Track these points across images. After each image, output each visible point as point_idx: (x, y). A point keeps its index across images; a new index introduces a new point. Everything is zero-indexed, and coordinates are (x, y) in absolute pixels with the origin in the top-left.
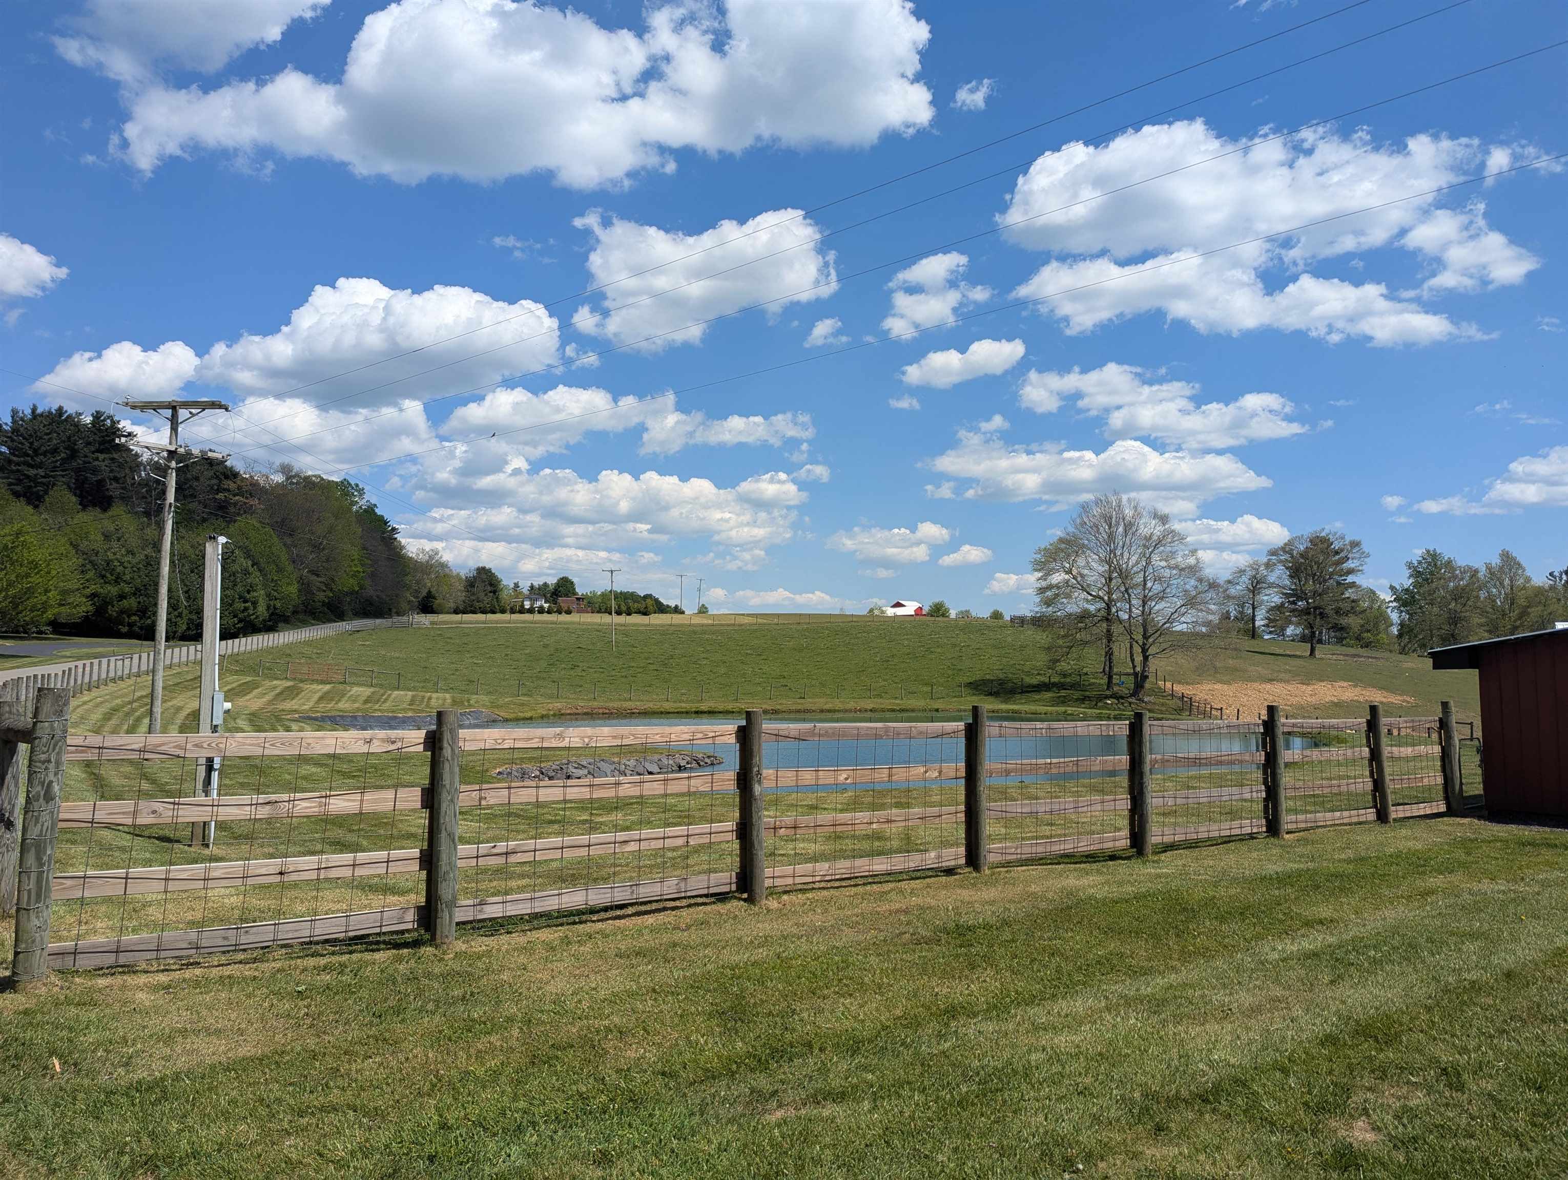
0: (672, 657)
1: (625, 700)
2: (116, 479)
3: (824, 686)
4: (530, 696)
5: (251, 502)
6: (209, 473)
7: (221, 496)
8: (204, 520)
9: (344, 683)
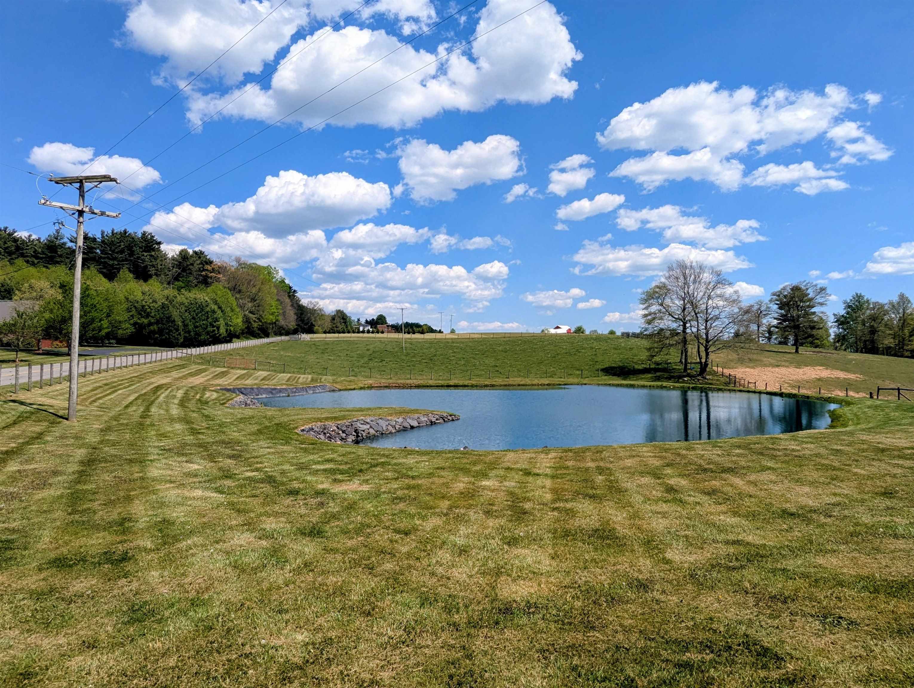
0: (435, 355)
1: (408, 379)
2: (153, 266)
3: (520, 371)
4: (355, 376)
5: (219, 276)
6: (198, 262)
7: (204, 273)
8: (196, 286)
9: (255, 369)
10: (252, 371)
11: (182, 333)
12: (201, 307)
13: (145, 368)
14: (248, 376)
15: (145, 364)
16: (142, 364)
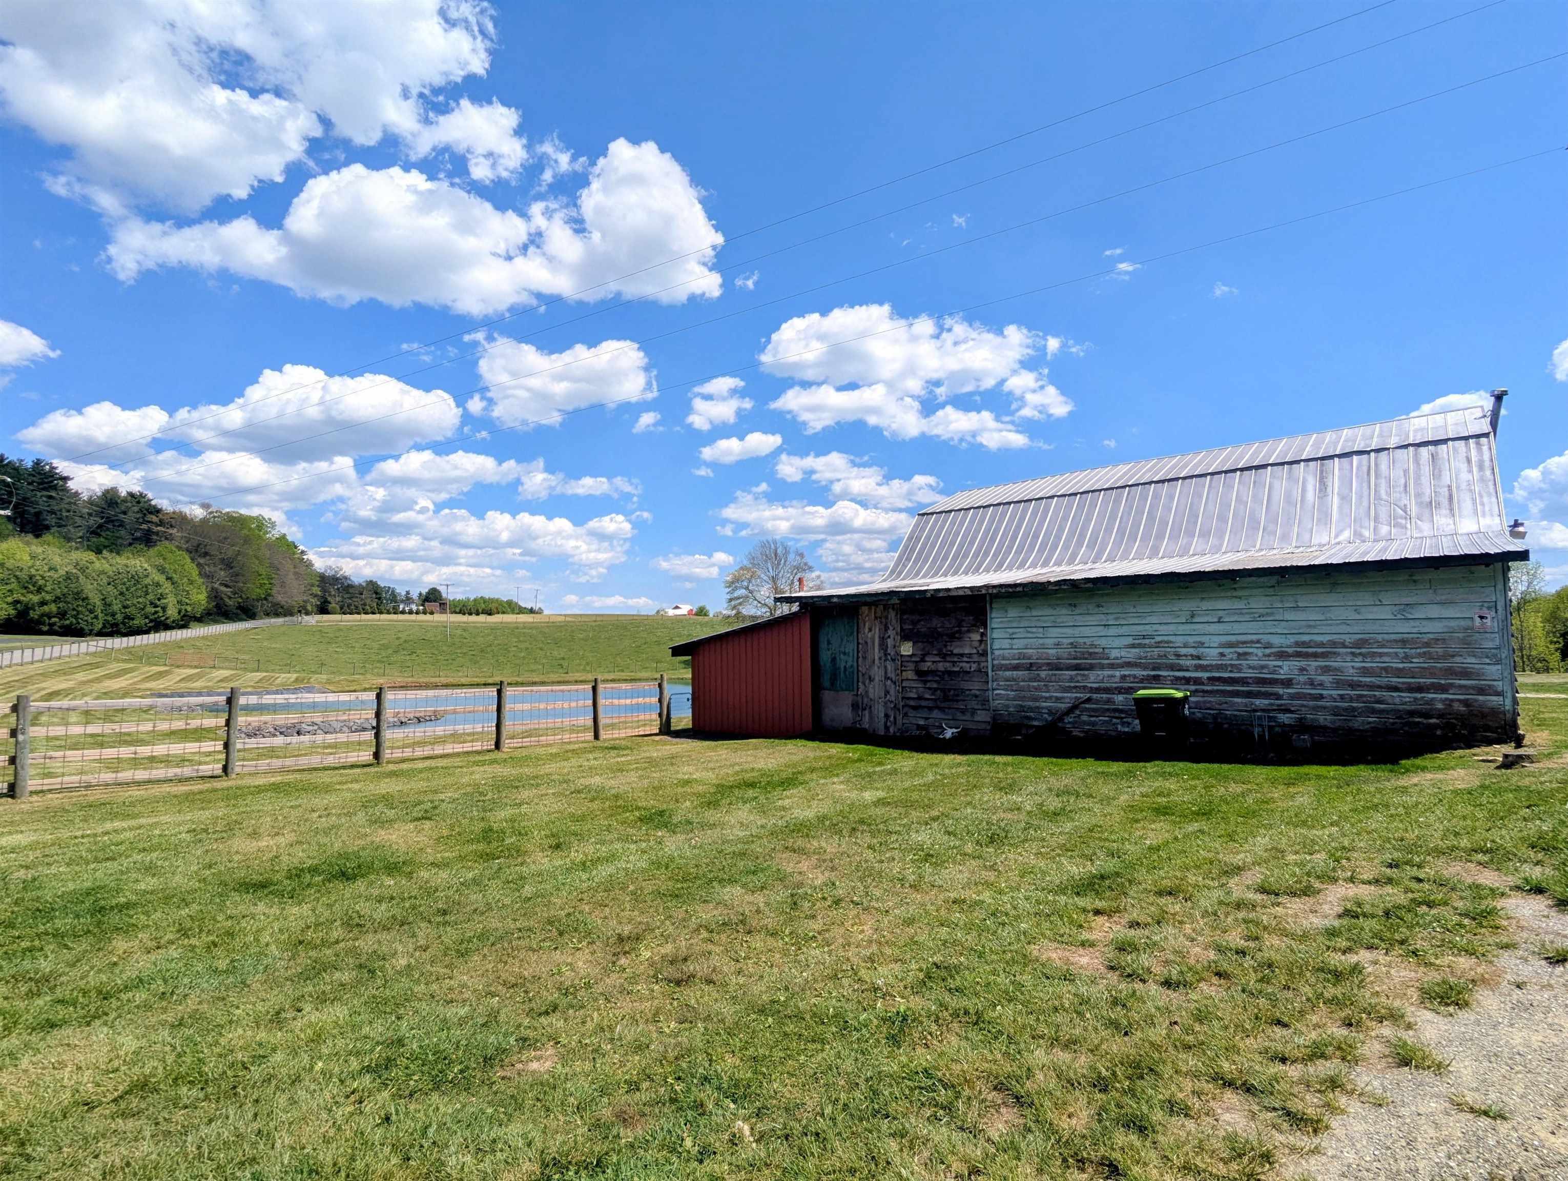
4: (363, 674)
5: (171, 531)
6: (136, 509)
7: (144, 526)
8: (130, 544)
9: (214, 667)
10: (208, 670)
11: (100, 615)
12: (136, 579)
13: (30, 669)
14: (199, 676)
15: (32, 663)
16: (27, 663)
